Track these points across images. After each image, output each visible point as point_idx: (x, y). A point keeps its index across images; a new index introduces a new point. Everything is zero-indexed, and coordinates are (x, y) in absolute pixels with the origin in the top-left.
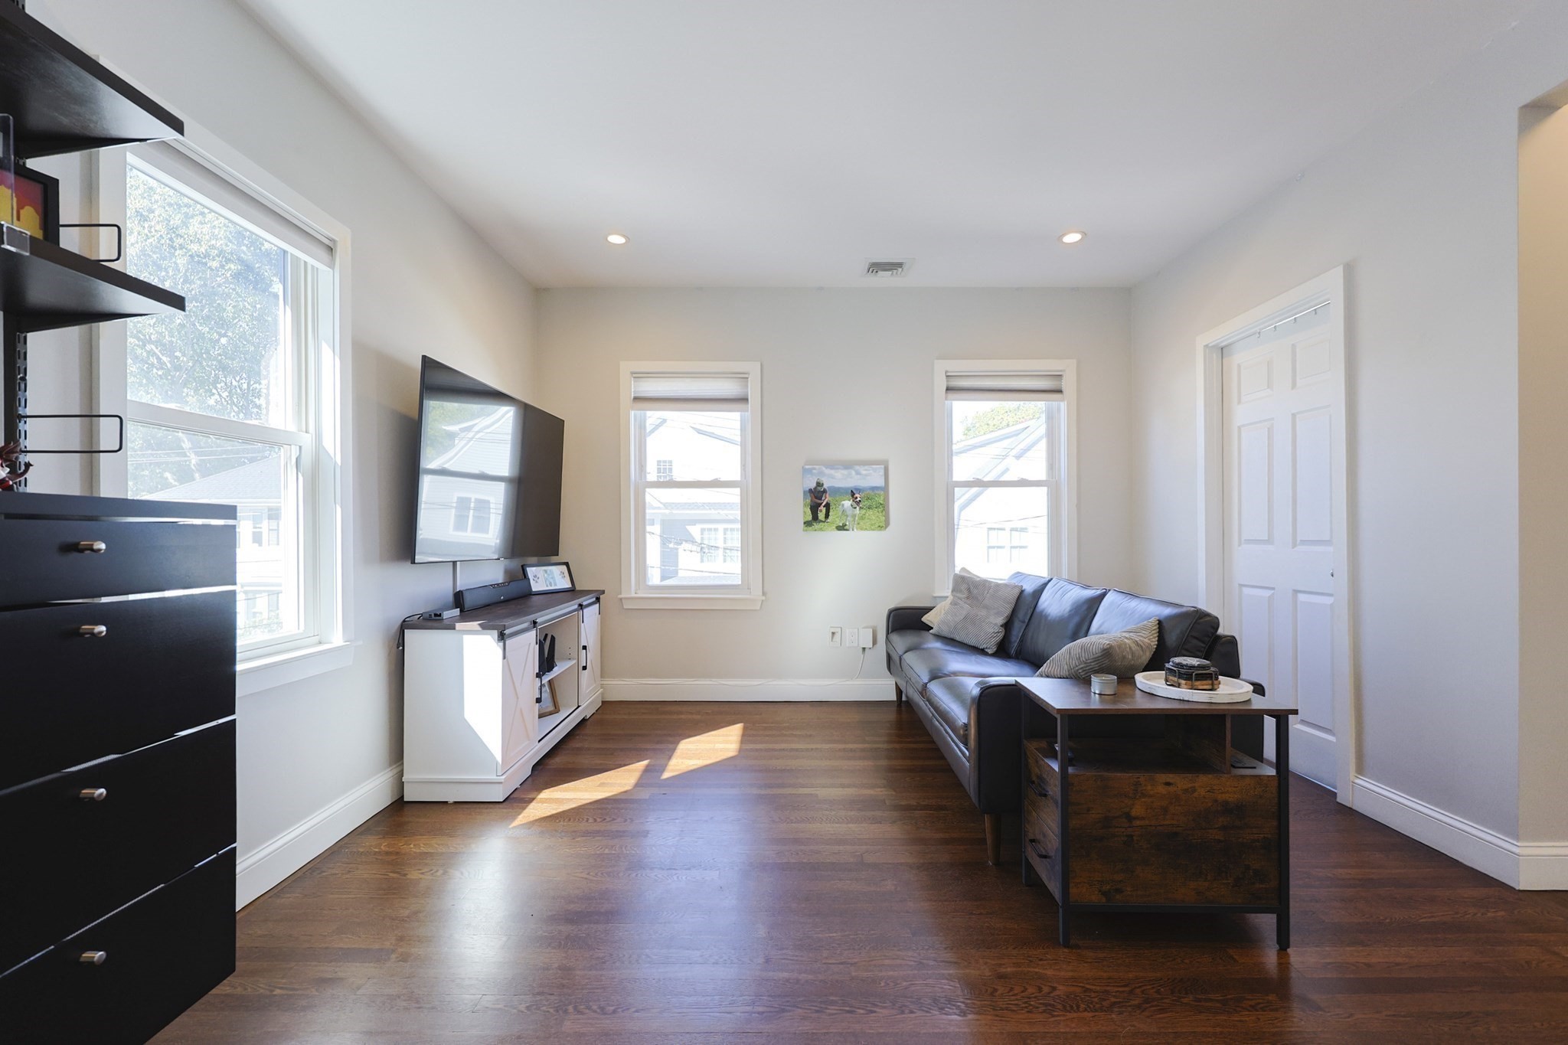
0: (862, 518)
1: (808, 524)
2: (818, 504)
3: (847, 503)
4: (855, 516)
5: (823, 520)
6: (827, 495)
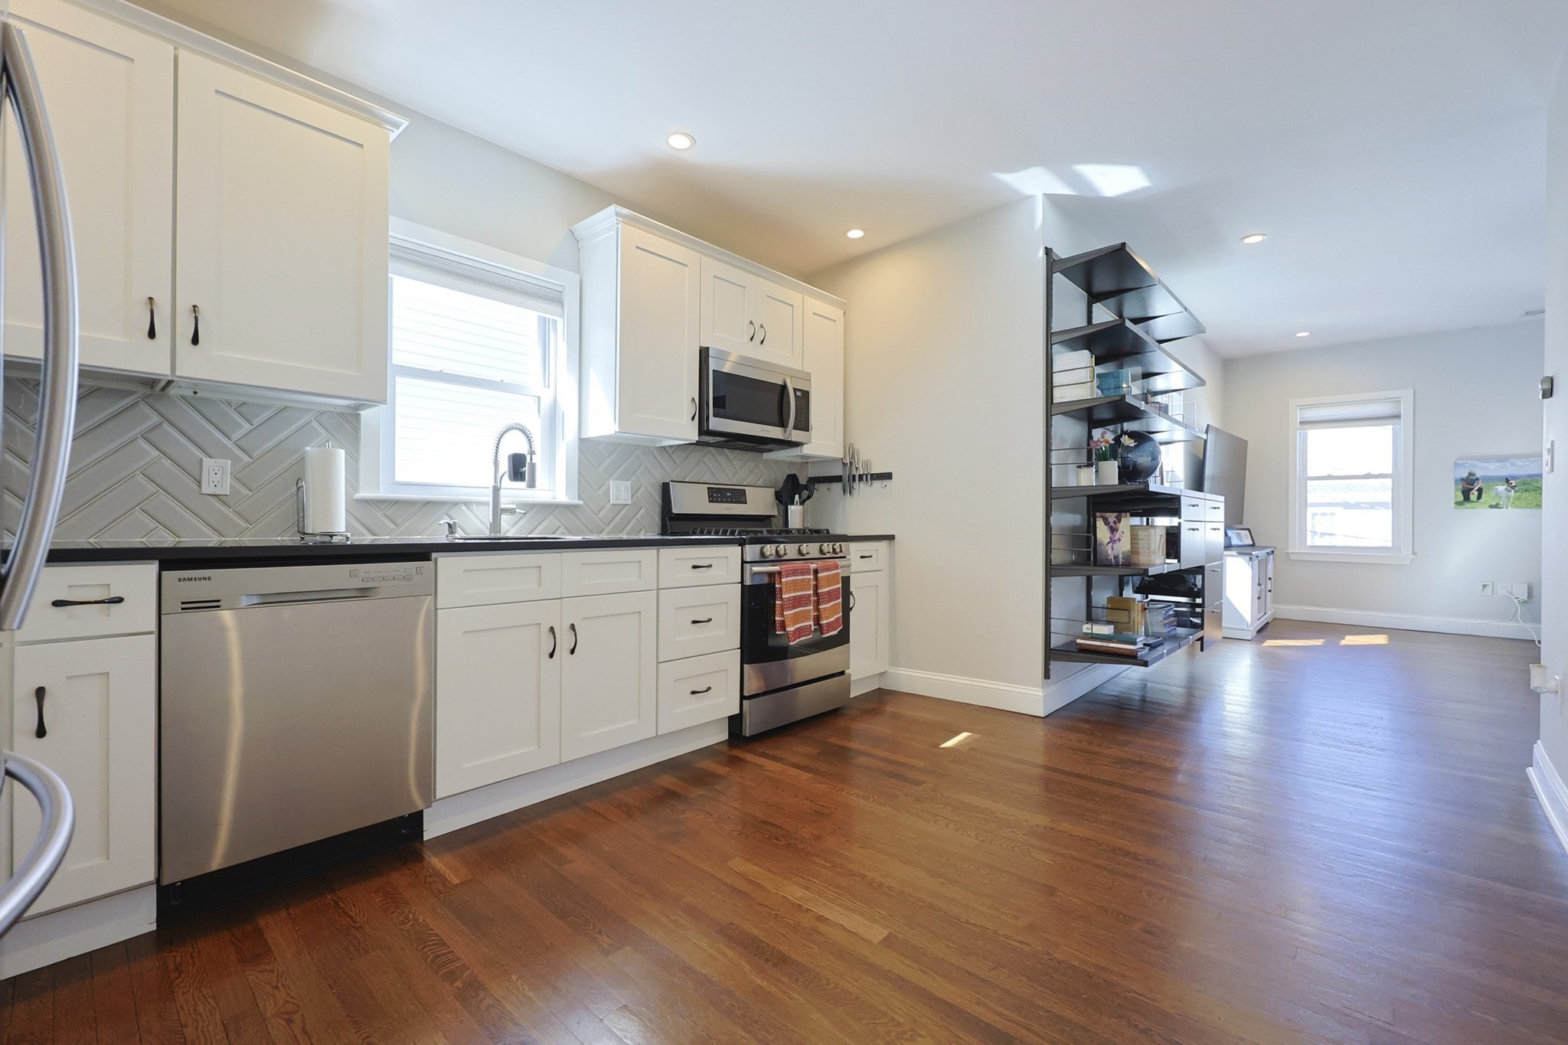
0: (1518, 499)
1: (1458, 503)
2: (1469, 489)
3: (1501, 488)
4: (1510, 497)
5: (1476, 500)
6: (1480, 482)
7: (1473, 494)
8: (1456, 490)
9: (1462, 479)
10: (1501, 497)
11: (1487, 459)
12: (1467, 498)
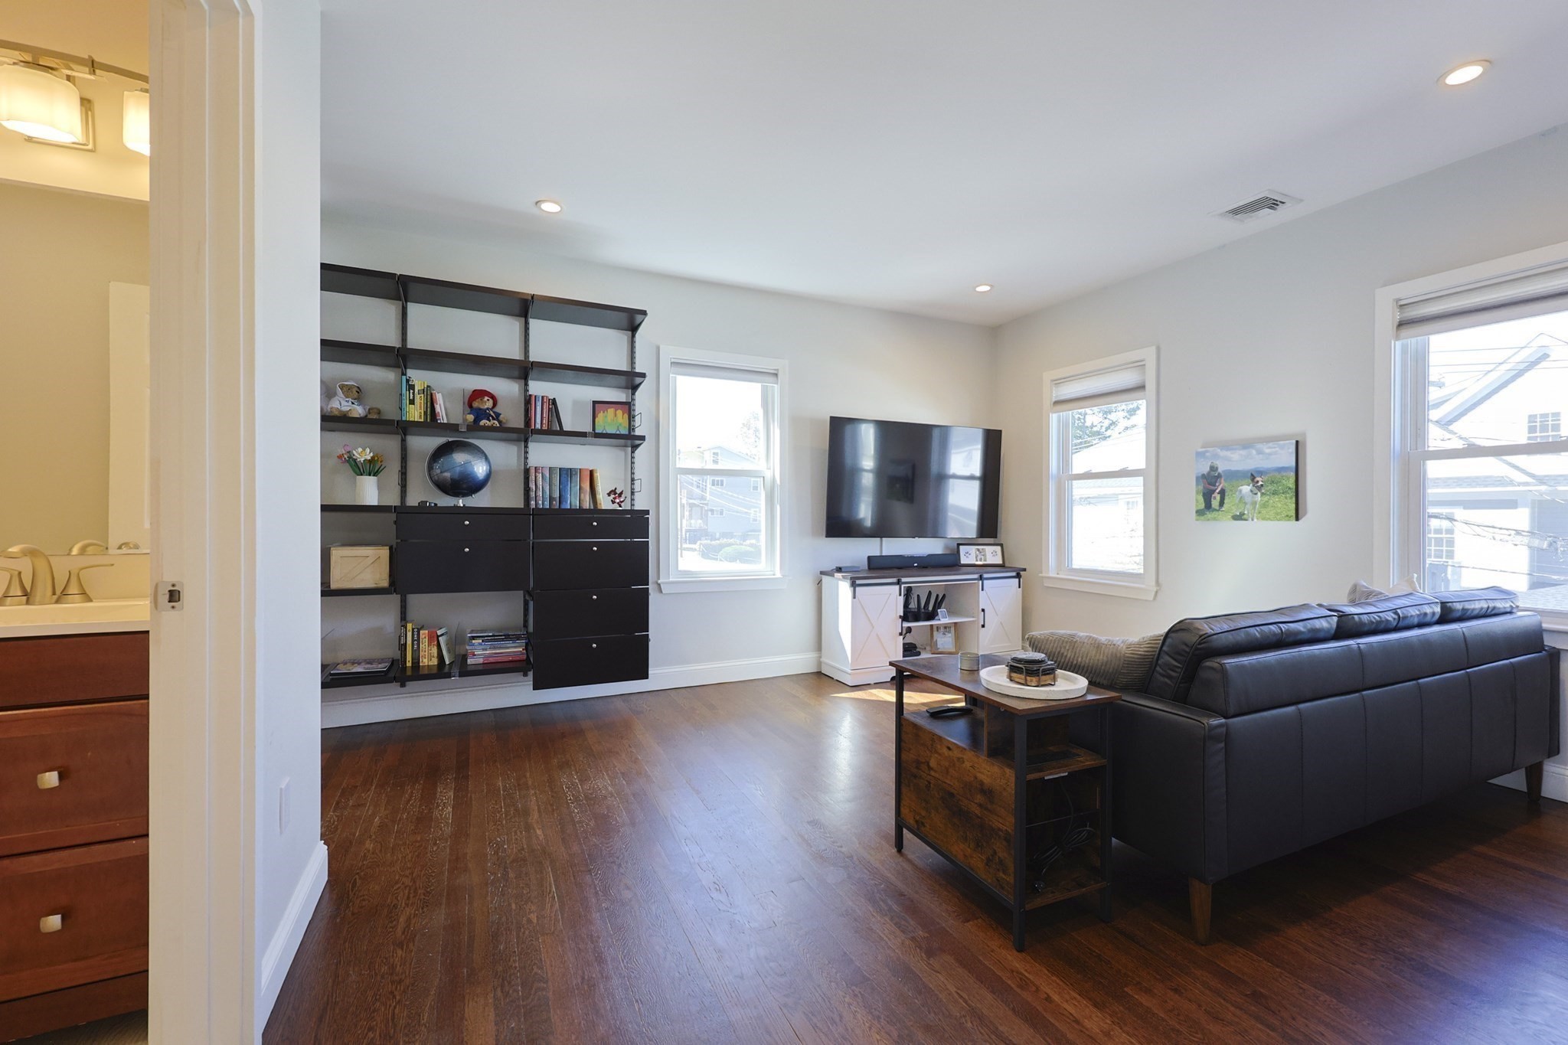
0: (1264, 505)
2: (1212, 491)
3: (1246, 489)
4: (1256, 503)
5: (1217, 508)
6: (1222, 481)
7: (1215, 498)
8: (1197, 493)
9: (1203, 475)
10: (1246, 503)
11: (1227, 446)
12: (1208, 506)
